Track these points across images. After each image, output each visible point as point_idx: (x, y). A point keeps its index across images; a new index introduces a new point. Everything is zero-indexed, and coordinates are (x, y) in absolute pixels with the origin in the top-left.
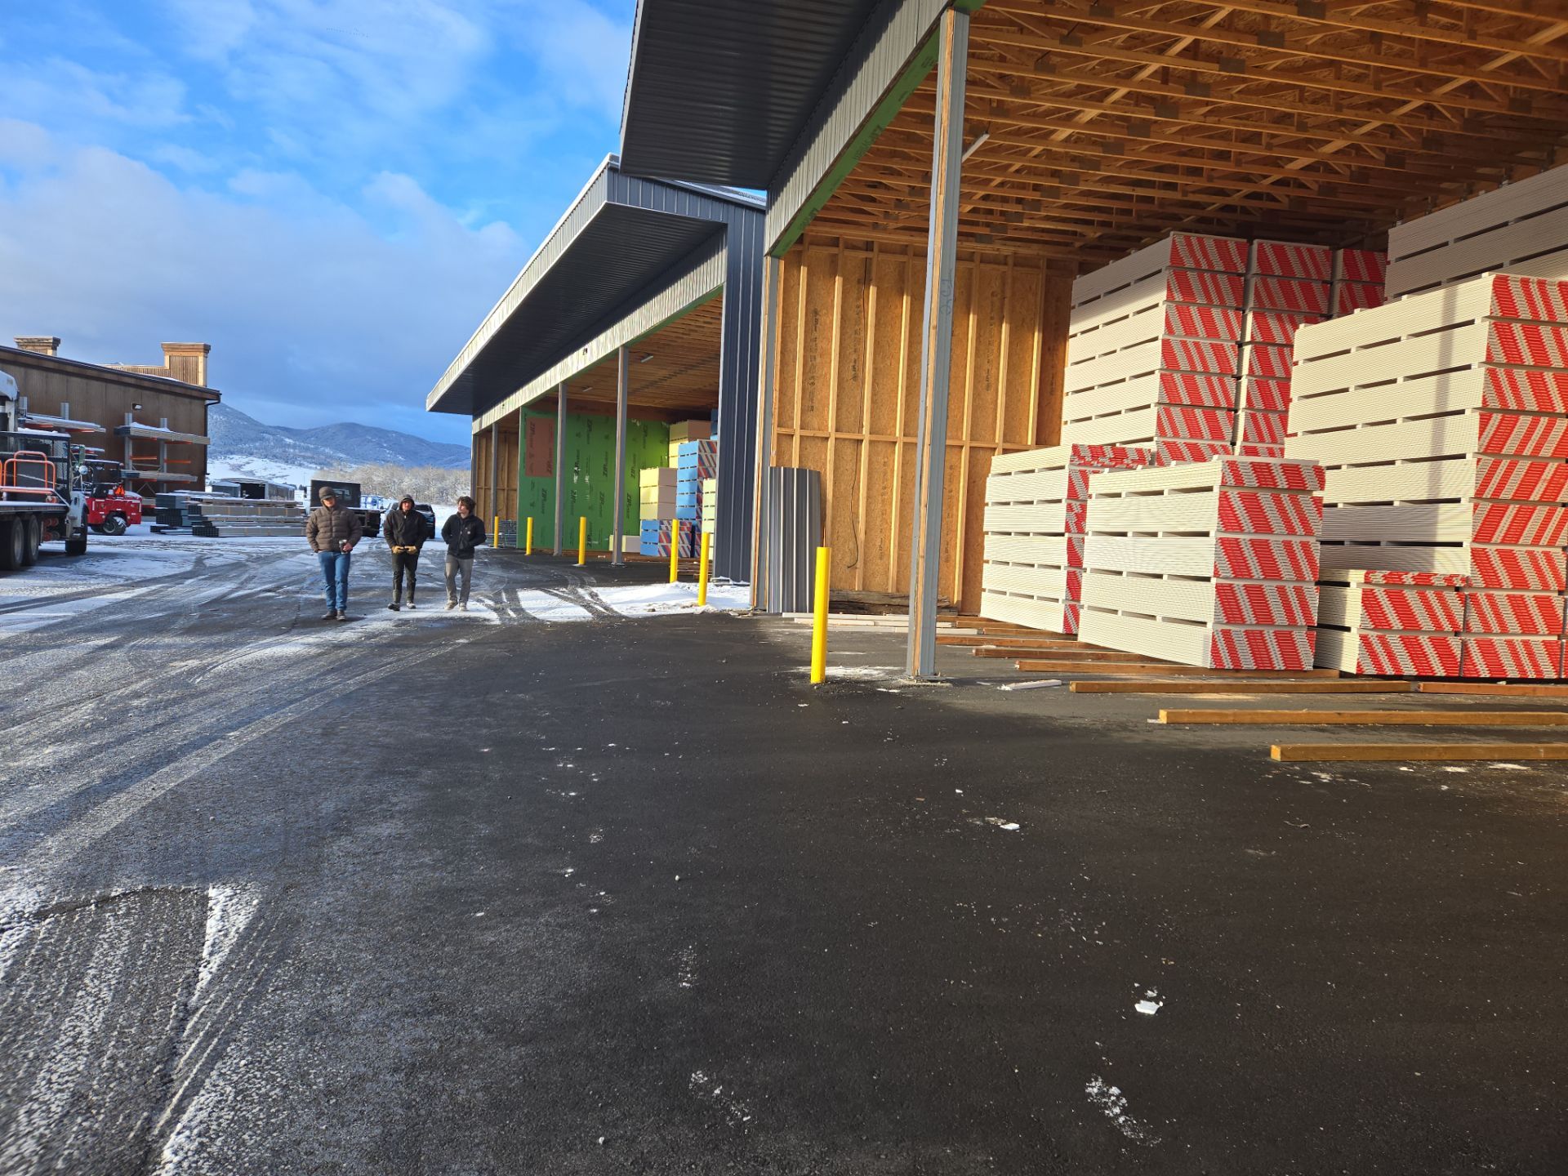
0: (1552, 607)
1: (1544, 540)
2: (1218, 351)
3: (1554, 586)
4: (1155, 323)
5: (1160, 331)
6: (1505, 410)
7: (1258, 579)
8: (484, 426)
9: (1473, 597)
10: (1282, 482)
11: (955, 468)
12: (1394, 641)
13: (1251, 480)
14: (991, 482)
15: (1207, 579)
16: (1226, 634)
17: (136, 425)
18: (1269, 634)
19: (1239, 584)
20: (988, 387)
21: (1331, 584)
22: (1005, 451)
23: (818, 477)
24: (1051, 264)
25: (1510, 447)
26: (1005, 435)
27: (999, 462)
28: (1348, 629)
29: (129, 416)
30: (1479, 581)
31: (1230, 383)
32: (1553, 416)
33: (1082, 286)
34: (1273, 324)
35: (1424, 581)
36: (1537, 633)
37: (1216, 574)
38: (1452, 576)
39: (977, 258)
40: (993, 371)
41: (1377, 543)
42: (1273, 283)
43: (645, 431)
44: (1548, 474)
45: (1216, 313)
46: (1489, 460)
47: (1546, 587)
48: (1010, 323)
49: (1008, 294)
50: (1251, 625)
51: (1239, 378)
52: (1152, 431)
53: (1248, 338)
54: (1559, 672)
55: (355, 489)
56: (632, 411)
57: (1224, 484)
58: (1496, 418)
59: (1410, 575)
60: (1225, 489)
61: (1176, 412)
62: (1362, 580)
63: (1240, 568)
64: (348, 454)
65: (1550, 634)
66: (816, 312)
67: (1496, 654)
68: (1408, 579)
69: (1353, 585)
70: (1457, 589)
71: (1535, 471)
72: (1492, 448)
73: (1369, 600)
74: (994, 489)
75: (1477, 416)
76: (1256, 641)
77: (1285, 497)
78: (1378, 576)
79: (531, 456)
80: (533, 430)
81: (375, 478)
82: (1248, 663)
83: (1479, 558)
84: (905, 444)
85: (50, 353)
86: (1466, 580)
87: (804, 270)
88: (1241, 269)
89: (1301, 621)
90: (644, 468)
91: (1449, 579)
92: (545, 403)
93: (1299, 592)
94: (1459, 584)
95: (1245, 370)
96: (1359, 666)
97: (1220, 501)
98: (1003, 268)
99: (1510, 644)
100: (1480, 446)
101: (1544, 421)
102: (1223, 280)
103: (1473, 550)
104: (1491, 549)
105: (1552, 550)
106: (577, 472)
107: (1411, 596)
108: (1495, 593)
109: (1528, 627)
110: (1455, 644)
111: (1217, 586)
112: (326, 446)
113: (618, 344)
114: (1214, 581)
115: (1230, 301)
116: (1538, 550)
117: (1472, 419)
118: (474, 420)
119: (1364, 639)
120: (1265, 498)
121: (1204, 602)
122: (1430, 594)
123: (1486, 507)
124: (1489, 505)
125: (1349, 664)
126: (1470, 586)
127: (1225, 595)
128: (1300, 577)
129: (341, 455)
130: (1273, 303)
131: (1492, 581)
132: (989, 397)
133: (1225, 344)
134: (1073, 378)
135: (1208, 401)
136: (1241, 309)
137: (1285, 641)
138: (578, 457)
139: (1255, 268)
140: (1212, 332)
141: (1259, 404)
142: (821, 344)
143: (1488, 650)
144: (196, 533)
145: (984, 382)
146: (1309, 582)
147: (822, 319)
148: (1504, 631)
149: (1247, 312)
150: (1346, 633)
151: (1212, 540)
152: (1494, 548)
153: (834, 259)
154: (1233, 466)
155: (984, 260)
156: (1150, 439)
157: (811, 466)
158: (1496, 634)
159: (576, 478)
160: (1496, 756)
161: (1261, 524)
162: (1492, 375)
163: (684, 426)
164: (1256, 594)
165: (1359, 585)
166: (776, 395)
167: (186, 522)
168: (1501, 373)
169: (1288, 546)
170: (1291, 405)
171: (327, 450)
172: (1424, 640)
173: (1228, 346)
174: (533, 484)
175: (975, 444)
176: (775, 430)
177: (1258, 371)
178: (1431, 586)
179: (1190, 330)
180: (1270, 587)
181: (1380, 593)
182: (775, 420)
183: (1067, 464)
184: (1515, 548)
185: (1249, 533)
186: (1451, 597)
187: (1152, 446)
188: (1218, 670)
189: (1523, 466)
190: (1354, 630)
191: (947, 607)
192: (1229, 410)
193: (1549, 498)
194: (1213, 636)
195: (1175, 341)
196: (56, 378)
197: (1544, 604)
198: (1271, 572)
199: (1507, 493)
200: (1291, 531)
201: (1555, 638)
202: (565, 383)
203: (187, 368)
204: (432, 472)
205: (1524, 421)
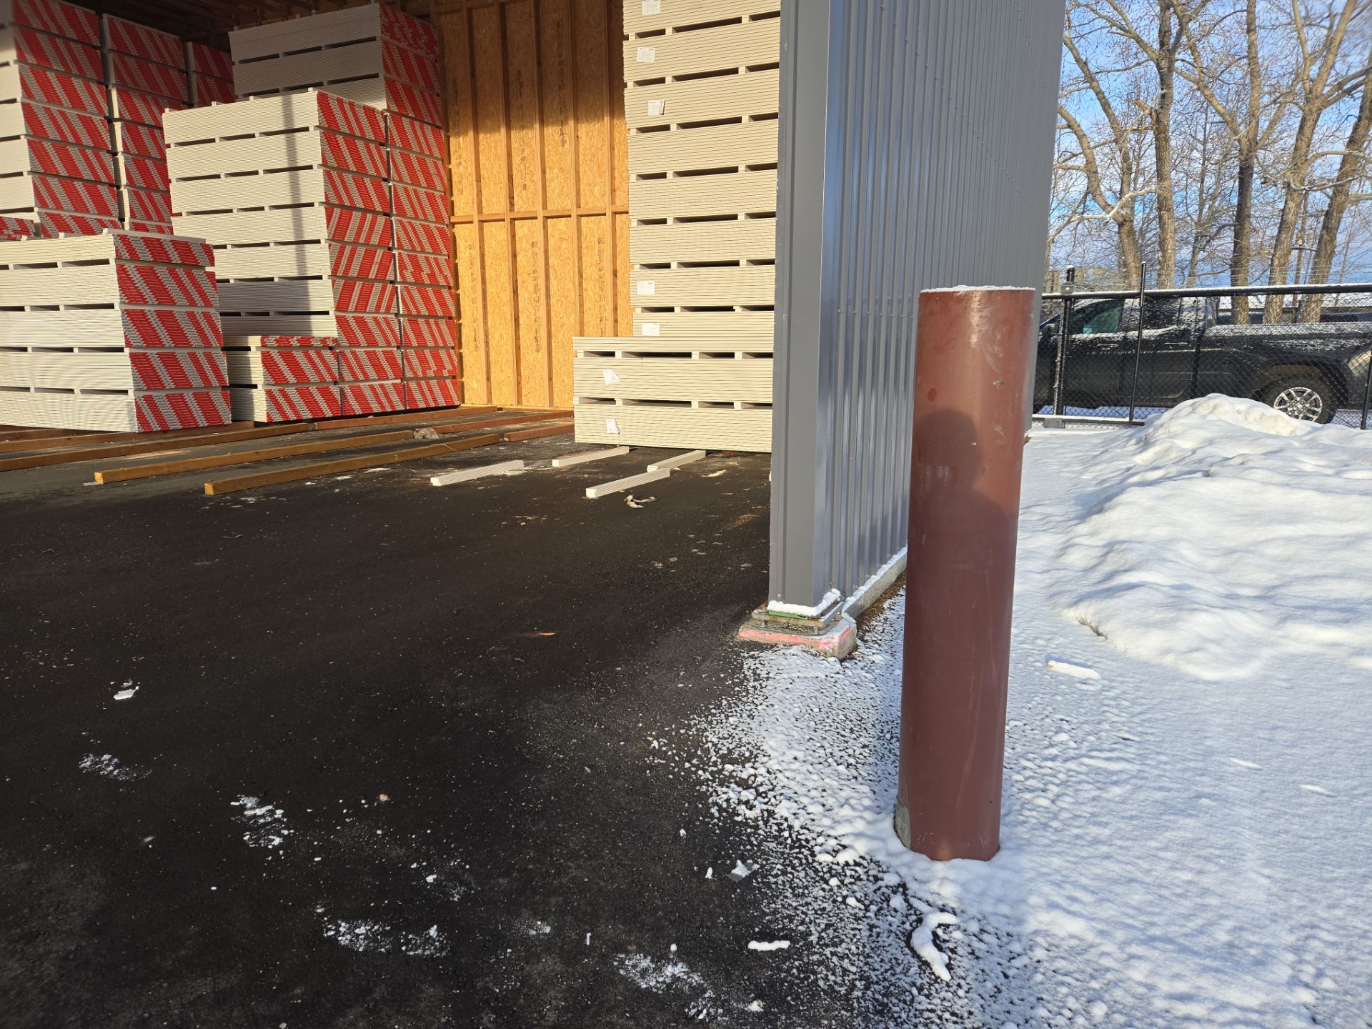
0: (395, 359)
1: (383, 309)
3: (394, 343)
4: (9, 85)
6: (342, 206)
7: (170, 347)
9: (342, 353)
10: (176, 258)
12: (291, 391)
13: (145, 254)
15: (120, 350)
16: (149, 400)
18: (189, 396)
19: (152, 352)
21: (236, 350)
25: (350, 236)
28: (255, 386)
30: (344, 342)
32: (375, 213)
34: (139, 104)
35: (306, 343)
36: (388, 379)
37: (128, 344)
38: (325, 338)
41: (267, 314)
44: (378, 258)
45: (77, 83)
46: (337, 246)
47: (389, 344)
50: (170, 389)
51: (115, 154)
52: (30, 201)
54: (405, 406)
57: (118, 257)
58: (337, 212)
59: (295, 338)
60: (121, 263)
61: (54, 183)
62: (260, 344)
63: (150, 338)
65: (396, 379)
67: (364, 396)
68: (294, 342)
69: (253, 349)
70: (331, 348)
71: (369, 256)
72: (337, 236)
73: (267, 361)
75: (322, 209)
76: (178, 403)
77: (181, 272)
78: (272, 340)
82: (174, 423)
83: (341, 322)
86: (335, 340)
88: (96, 42)
89: (215, 382)
91: (324, 340)
93: (209, 357)
94: (331, 344)
96: (268, 415)
97: (118, 274)
99: (372, 387)
100: (329, 233)
101: (369, 216)
102: (77, 49)
103: (337, 317)
104: (349, 316)
105: (389, 316)
107: (299, 355)
108: (357, 350)
109: (382, 375)
110: (335, 390)
111: (131, 355)
114: (127, 351)
115: (90, 73)
116: (380, 316)
117: (320, 211)
119: (269, 393)
120: (162, 271)
121: (120, 371)
122: (312, 353)
123: (341, 282)
124: (342, 282)
125: (260, 414)
126: (339, 346)
127: (138, 362)
128: (208, 344)
130: (135, 83)
131: (354, 342)
135: (87, 175)
137: (204, 401)
139: (109, 43)
141: (140, 182)
143: (358, 393)
146: (216, 347)
148: (367, 379)
149: (110, 87)
150: (254, 390)
151: (116, 313)
152: (351, 315)
154: (123, 240)
156: (30, 210)
158: (362, 381)
160: (369, 465)
161: (164, 297)
162: (328, 175)
164: (170, 360)
165: (257, 348)
168: (334, 174)
169: (191, 316)
170: (171, 186)
172: (313, 389)
178: (312, 347)
179: (51, 96)
180: (181, 354)
181: (275, 354)
184: (365, 315)
185: (153, 305)
186: (327, 354)
187: (34, 217)
188: (147, 432)
189: (361, 251)
190: (260, 387)
192: (111, 185)
193: (381, 277)
194: (136, 403)
195: (37, 106)
197: (390, 357)
198: (180, 340)
199: (353, 273)
200: (193, 303)
201: (399, 381)
205: (356, 216)
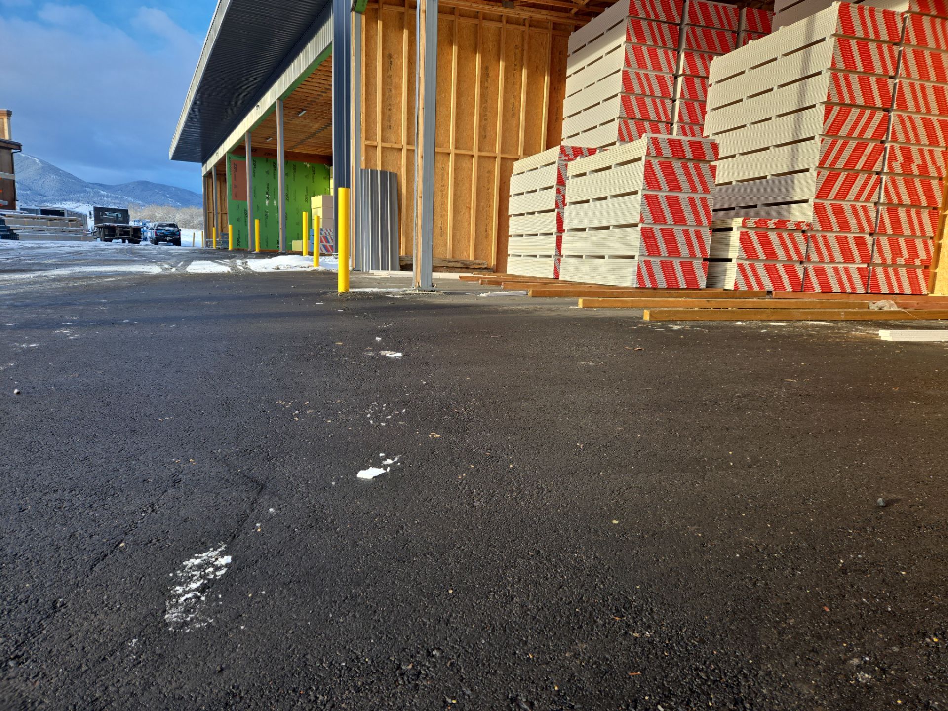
0: (865, 244)
1: (863, 198)
2: (661, 80)
3: (867, 230)
4: (618, 60)
5: (621, 65)
6: (842, 104)
7: (671, 225)
8: (208, 169)
9: (813, 237)
10: (689, 154)
11: (491, 172)
12: (760, 267)
13: (667, 152)
14: (513, 180)
15: (636, 225)
16: (648, 263)
18: (676, 262)
19: (657, 228)
20: (513, 115)
21: (722, 230)
23: (395, 177)
24: (555, 26)
25: (844, 131)
26: (525, 150)
27: (518, 166)
28: (730, 260)
30: (817, 226)
31: (668, 103)
32: (874, 109)
33: (575, 39)
34: (698, 62)
35: (781, 226)
36: (854, 262)
37: (642, 220)
38: (800, 222)
39: (504, 19)
40: (517, 103)
42: (699, 30)
43: (314, 171)
44: (868, 151)
45: (660, 52)
46: (829, 140)
47: (862, 230)
48: (528, 69)
49: (526, 47)
50: (664, 257)
53: (681, 72)
54: (866, 289)
55: (125, 213)
57: (648, 154)
58: (836, 109)
59: (773, 221)
60: (649, 159)
61: (631, 123)
62: (741, 225)
63: (658, 217)
64: (144, 202)
65: (862, 263)
66: (390, 56)
67: (826, 276)
68: (771, 224)
69: (735, 229)
70: (803, 231)
71: (860, 148)
72: (832, 131)
73: (745, 240)
74: (515, 184)
75: (823, 107)
76: (667, 268)
77: (690, 165)
78: (751, 223)
79: (236, 186)
80: (235, 168)
81: (157, 214)
82: (662, 283)
83: (819, 210)
84: (456, 155)
86: (809, 225)
87: (380, 24)
88: (678, 21)
89: (698, 254)
90: (314, 196)
91: (798, 224)
92: (238, 150)
93: (698, 234)
94: (804, 227)
95: (678, 95)
96: (736, 284)
97: (645, 167)
98: (522, 28)
99: (836, 270)
100: (824, 129)
101: (868, 112)
102: (665, 27)
103: (815, 204)
104: (827, 203)
105: (867, 205)
106: (268, 198)
107: (773, 236)
108: (828, 234)
109: (848, 258)
110: (800, 269)
111: (642, 229)
112: (129, 196)
113: (275, 99)
114: (640, 225)
115: (670, 44)
116: (858, 205)
117: (821, 110)
118: (203, 165)
119: (740, 266)
120: (677, 165)
121: (633, 242)
122: (785, 235)
123: (825, 173)
124: (827, 173)
125: (729, 285)
126: (812, 229)
127: (647, 236)
128: (699, 222)
129: (140, 202)
130: (698, 46)
131: (826, 226)
132: (514, 123)
133: (666, 75)
134: (568, 106)
135: (653, 116)
136: (677, 50)
137: (688, 268)
138: (268, 188)
139: (687, 19)
140: (657, 66)
142: (395, 80)
143: (821, 274)
144: (4, 237)
146: (705, 226)
147: (395, 61)
148: (832, 260)
149: (681, 52)
150: (729, 263)
151: (639, 196)
152: (829, 202)
154: (654, 142)
155: (509, 21)
157: (390, 169)
158: (827, 263)
159: (267, 202)
161: (674, 185)
162: (835, 77)
164: (669, 235)
165: (738, 228)
166: (363, 116)
168: (841, 76)
169: (692, 200)
171: (130, 199)
172: (780, 266)
173: (668, 77)
174: (238, 206)
175: (504, 156)
176: (363, 143)
177: (687, 96)
178: (786, 229)
179: (642, 64)
180: (678, 230)
181: (752, 234)
182: (363, 135)
183: (557, 160)
184: (843, 203)
185: (665, 191)
186: (799, 236)
188: (642, 287)
189: (852, 144)
190: (734, 261)
191: (486, 268)
192: (667, 123)
193: (868, 168)
194: (639, 265)
195: (632, 72)
197: (860, 242)
198: (679, 219)
199: (840, 164)
200: (694, 190)
201: (865, 265)
202: (249, 132)
205: (855, 112)
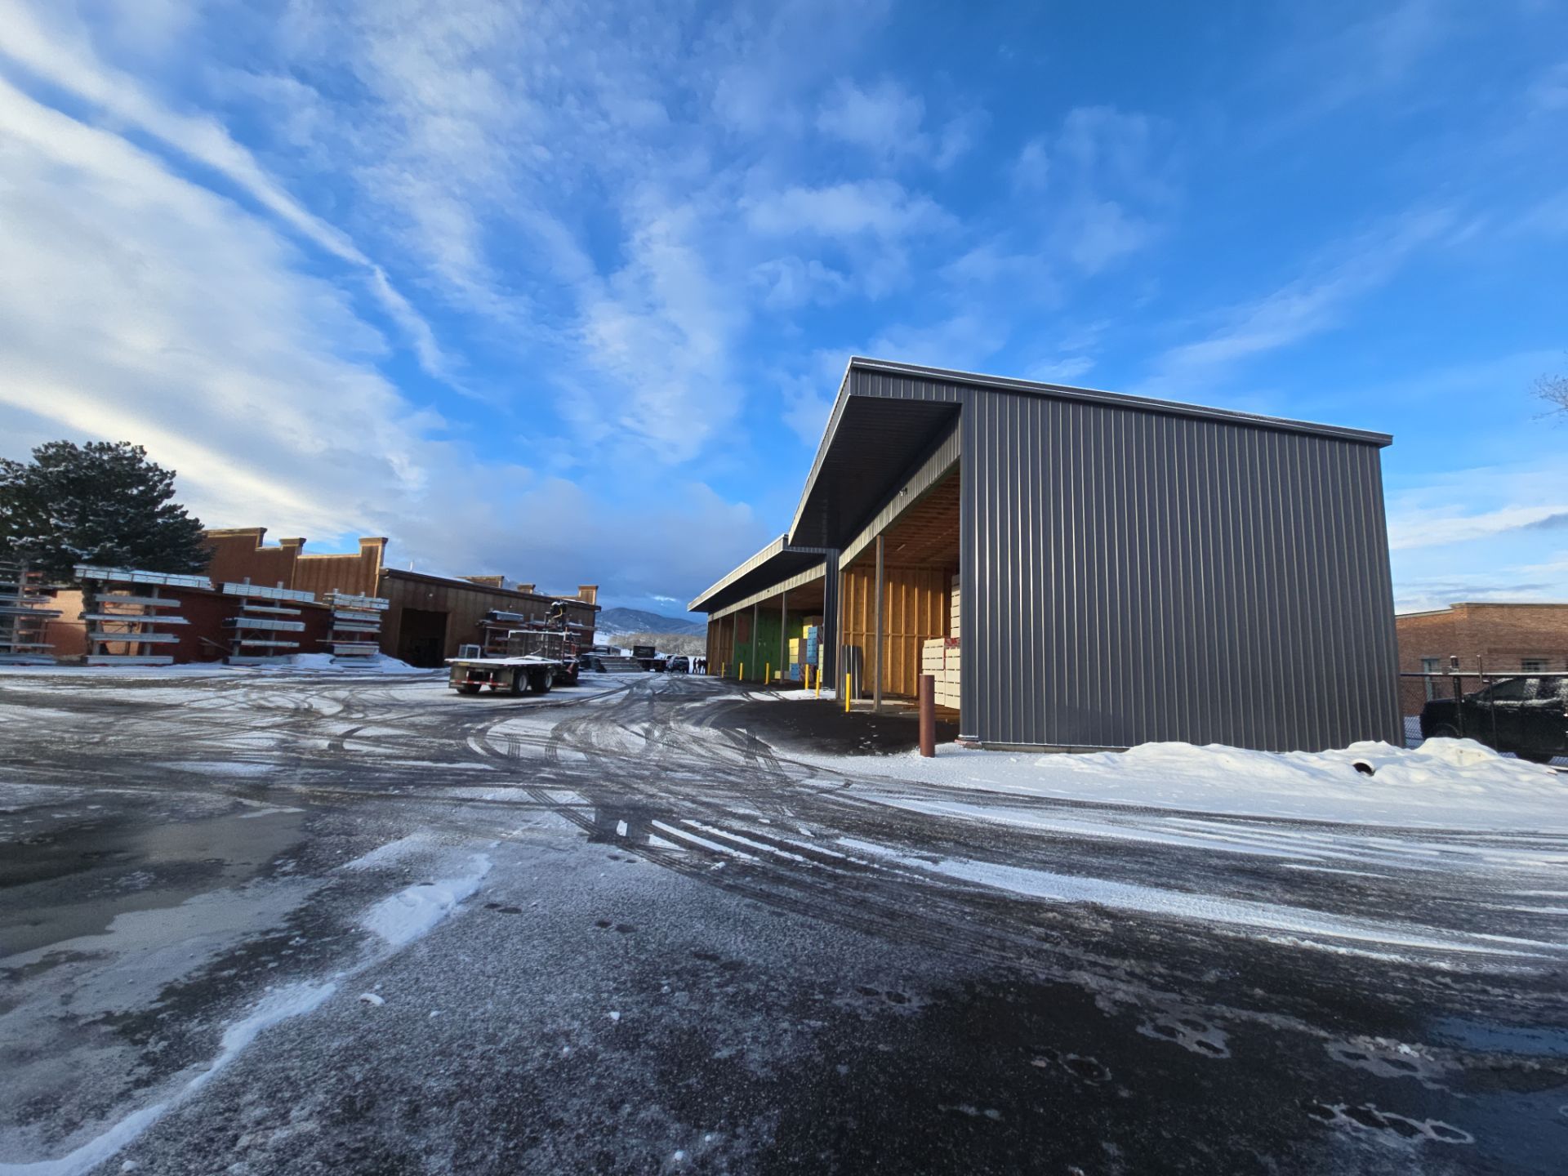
8: (716, 617)
11: (912, 646)
14: (924, 650)
17: (571, 624)
20: (924, 613)
22: (932, 638)
23: (860, 649)
26: (931, 632)
27: (927, 643)
29: (568, 620)
40: (926, 608)
43: (794, 622)
48: (931, 591)
49: (929, 581)
55: (653, 649)
56: (789, 612)
64: (620, 625)
66: (858, 591)
74: (925, 653)
79: (740, 632)
80: (741, 621)
84: (893, 636)
85: (531, 592)
87: (853, 576)
90: (792, 638)
92: (750, 609)
98: (927, 572)
106: (763, 641)
112: (608, 621)
113: (783, 591)
118: (711, 615)
129: (616, 626)
138: (763, 635)
142: (860, 603)
144: (598, 671)
145: (922, 612)
153: (864, 572)
157: (857, 644)
159: (762, 643)
163: (811, 618)
166: (844, 619)
167: (593, 666)
171: (609, 623)
175: (920, 635)
176: (843, 632)
182: (844, 629)
196: (536, 603)
202: (758, 603)
203: (588, 597)
204: (671, 635)
